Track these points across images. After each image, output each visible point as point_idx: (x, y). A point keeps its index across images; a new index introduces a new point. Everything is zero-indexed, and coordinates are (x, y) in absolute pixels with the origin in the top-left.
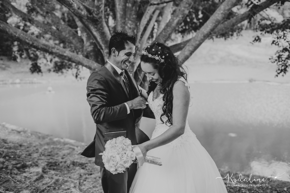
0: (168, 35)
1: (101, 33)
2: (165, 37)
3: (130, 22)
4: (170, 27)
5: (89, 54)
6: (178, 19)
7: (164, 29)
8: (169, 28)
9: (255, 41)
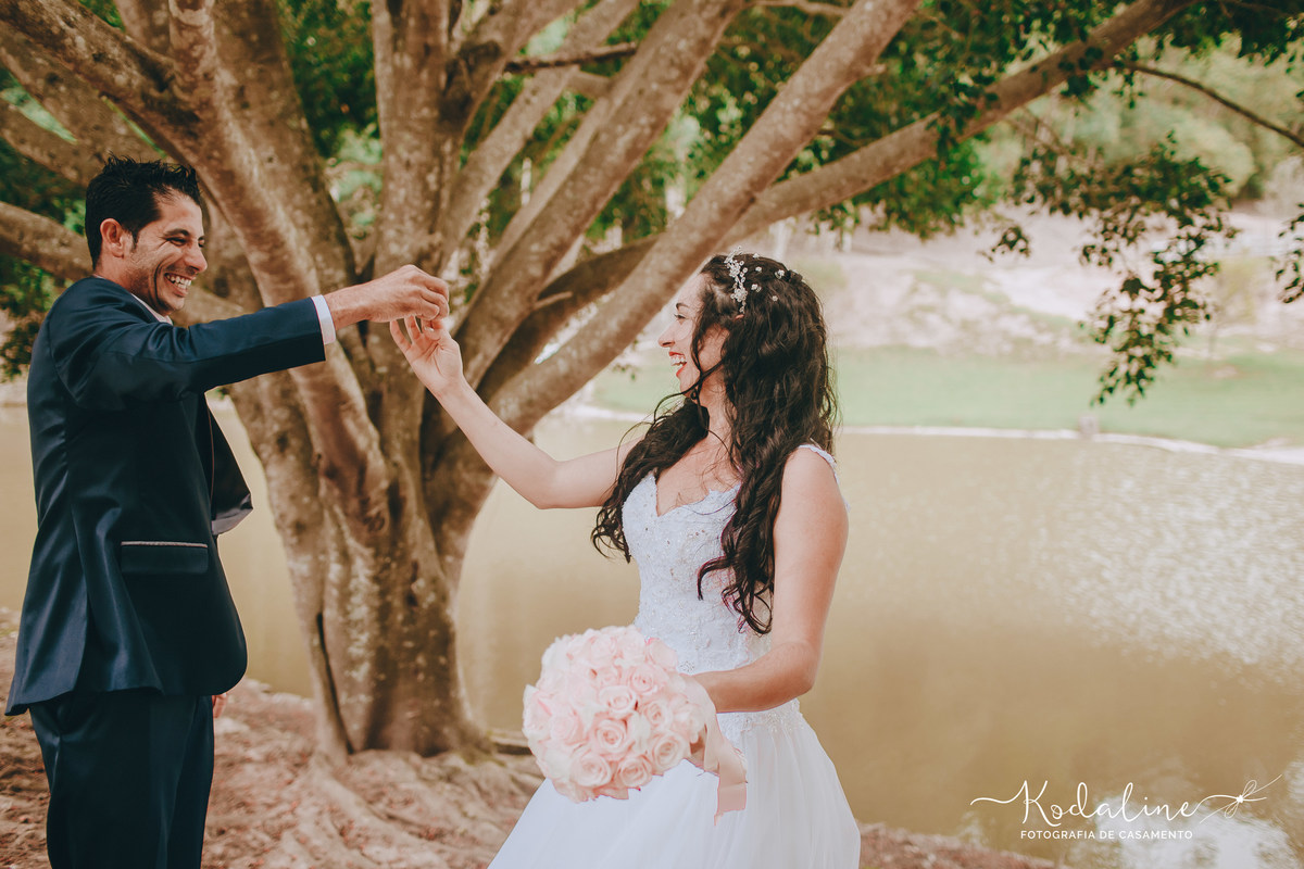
0: (588, 205)
1: (217, 176)
2: (576, 213)
3: (407, 136)
4: (598, 166)
5: (233, 272)
6: (633, 132)
7: (574, 177)
8: (592, 170)
9: (1005, 247)
